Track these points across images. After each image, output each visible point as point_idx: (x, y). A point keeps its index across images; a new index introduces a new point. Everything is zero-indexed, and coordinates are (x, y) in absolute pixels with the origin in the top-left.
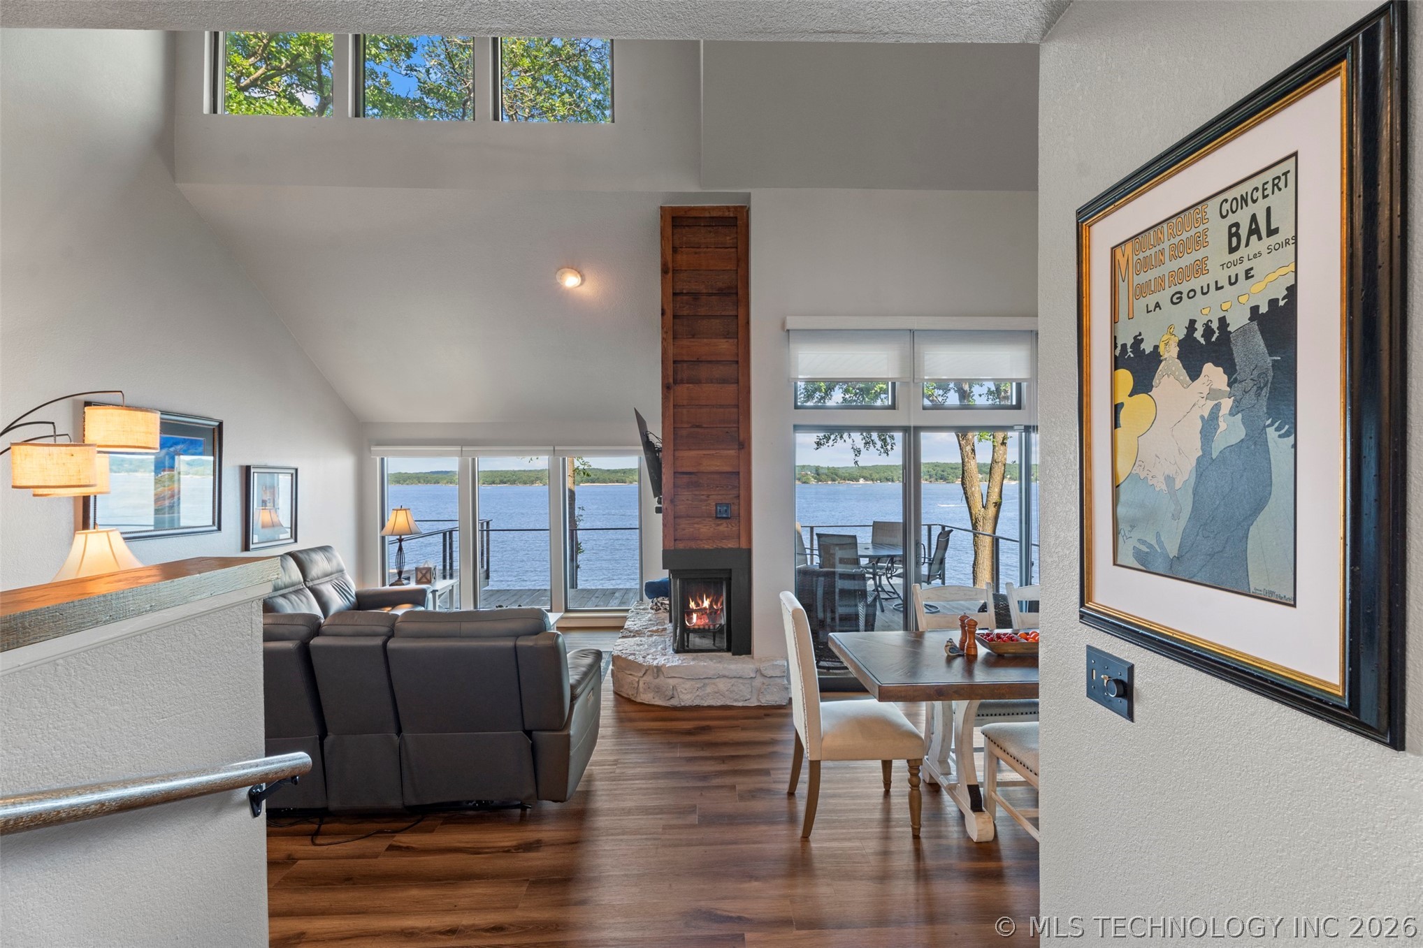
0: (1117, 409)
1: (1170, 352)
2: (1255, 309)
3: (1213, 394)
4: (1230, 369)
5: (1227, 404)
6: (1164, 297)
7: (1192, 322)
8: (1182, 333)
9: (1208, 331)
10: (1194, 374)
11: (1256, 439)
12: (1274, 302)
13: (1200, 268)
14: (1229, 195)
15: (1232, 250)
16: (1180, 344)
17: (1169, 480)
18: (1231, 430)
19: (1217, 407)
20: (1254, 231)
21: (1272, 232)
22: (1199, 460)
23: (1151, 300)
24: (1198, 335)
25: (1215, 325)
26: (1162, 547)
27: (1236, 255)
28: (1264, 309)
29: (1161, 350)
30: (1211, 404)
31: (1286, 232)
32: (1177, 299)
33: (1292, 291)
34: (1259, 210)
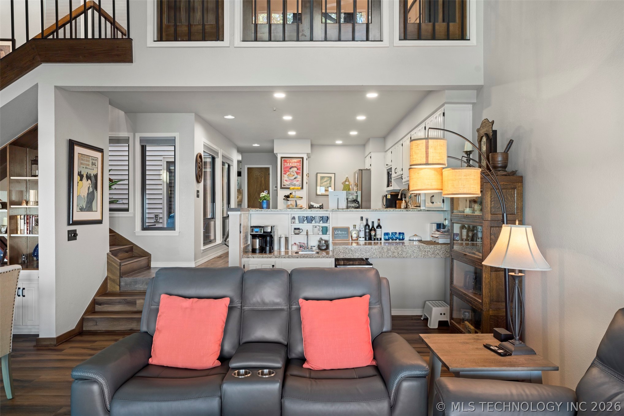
0: (78, 182)
1: (85, 176)
2: (94, 174)
3: (89, 184)
4: (91, 181)
5: (91, 186)
6: (85, 166)
7: (88, 172)
8: (86, 174)
9: (89, 175)
10: (87, 180)
11: (93, 191)
12: (95, 174)
13: (89, 165)
14: (93, 158)
15: (92, 165)
16: (86, 175)
17: (84, 196)
18: (91, 190)
19: (90, 186)
20: (94, 164)
21: (96, 166)
22: (88, 193)
23: (83, 166)
24: (88, 175)
25: (90, 174)
26: (83, 207)
27: (92, 166)
28: (94, 175)
29: (84, 175)
30: (89, 185)
31: (97, 167)
32: (86, 168)
33: (97, 174)
34: (95, 162)
